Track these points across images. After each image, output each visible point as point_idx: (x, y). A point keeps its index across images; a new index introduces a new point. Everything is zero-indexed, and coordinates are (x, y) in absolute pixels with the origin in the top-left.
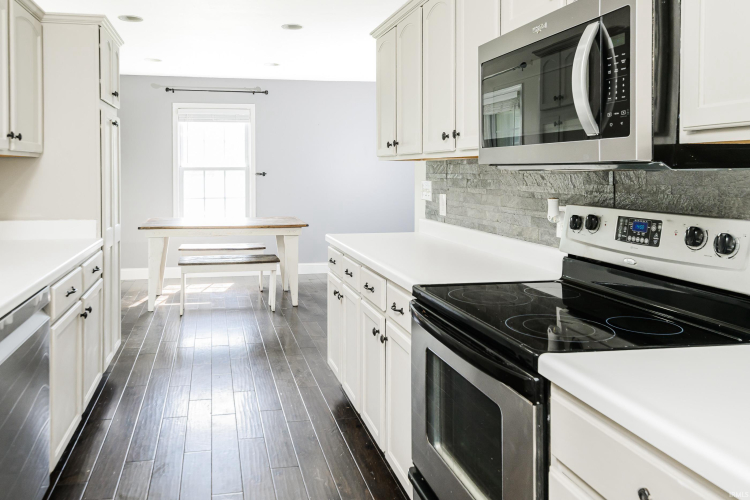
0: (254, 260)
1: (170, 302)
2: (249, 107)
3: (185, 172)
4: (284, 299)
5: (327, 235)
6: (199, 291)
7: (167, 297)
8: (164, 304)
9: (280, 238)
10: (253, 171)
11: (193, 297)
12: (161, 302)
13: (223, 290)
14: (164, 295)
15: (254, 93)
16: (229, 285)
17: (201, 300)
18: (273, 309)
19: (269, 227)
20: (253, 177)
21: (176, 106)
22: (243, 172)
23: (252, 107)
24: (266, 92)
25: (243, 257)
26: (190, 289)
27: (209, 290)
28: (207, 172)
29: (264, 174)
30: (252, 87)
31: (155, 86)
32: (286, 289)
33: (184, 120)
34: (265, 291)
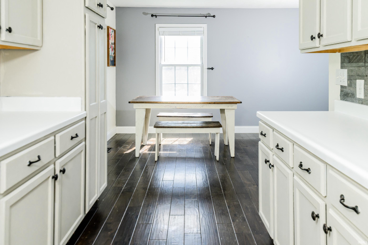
0: (204, 125)
1: (151, 151)
2: (203, 26)
3: (164, 68)
4: (225, 151)
5: (258, 112)
6: (170, 143)
7: (150, 146)
8: (147, 152)
9: (222, 111)
10: (206, 67)
11: (166, 148)
12: (145, 150)
13: (185, 143)
14: (148, 145)
15: (206, 17)
16: (190, 139)
17: (171, 150)
18: (218, 158)
19: (214, 103)
20: (206, 71)
21: (157, 26)
22: (200, 67)
23: (205, 26)
24: (214, 16)
25: (198, 123)
26: (165, 142)
27: (177, 143)
28: (177, 68)
29: (212, 69)
30: (205, 13)
31: (145, 14)
32: (226, 144)
33: (163, 35)
34: (213, 145)
